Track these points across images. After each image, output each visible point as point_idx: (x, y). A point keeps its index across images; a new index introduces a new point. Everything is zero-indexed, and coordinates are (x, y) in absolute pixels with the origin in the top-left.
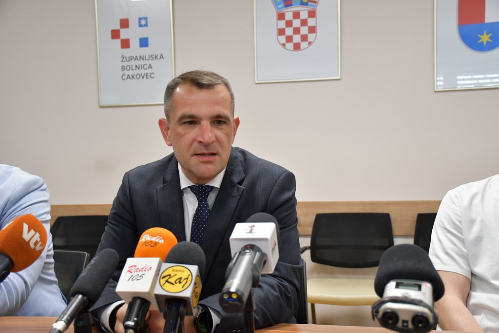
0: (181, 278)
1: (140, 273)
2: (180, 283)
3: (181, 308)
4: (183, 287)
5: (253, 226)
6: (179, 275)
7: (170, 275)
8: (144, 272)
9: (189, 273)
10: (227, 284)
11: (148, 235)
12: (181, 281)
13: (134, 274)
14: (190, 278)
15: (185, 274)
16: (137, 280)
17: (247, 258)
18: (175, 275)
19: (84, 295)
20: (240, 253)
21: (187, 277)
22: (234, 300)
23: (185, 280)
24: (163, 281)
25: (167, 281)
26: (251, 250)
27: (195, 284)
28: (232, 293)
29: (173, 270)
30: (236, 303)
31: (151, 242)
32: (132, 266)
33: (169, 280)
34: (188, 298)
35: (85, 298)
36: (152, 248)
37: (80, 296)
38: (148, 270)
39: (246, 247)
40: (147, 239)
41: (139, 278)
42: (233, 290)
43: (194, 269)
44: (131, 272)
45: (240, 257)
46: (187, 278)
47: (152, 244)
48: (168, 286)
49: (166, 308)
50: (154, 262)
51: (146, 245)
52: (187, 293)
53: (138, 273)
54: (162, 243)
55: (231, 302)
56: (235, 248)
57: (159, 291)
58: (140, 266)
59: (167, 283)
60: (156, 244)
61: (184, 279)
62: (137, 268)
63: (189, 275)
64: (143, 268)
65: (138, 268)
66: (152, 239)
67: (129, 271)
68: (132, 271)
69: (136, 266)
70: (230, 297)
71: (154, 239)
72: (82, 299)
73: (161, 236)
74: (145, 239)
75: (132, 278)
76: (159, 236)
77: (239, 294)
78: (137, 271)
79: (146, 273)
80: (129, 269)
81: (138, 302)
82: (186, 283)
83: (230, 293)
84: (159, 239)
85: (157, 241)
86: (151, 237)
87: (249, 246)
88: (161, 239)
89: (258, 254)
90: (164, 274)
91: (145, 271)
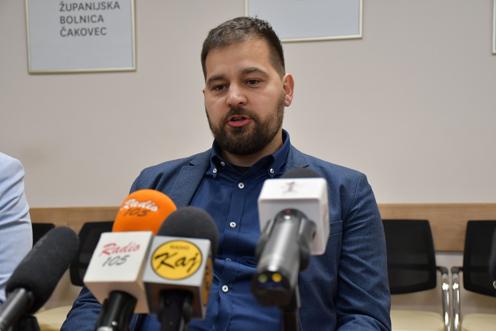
0: (184, 259)
1: (122, 255)
2: (183, 264)
3: (186, 305)
4: (189, 270)
5: (293, 183)
6: (181, 254)
7: (167, 254)
8: (127, 253)
9: (196, 251)
10: (263, 262)
11: (134, 200)
12: (186, 262)
13: (113, 256)
14: (199, 258)
15: (191, 252)
16: (118, 264)
17: (286, 227)
18: (175, 254)
19: (28, 288)
20: (275, 221)
21: (193, 256)
22: (276, 284)
23: (191, 263)
24: (157, 263)
25: (163, 263)
26: (293, 217)
27: (207, 268)
28: (272, 273)
29: (172, 247)
30: (279, 289)
31: (139, 209)
32: (109, 245)
33: (167, 261)
34: (196, 288)
35: (30, 294)
36: (140, 218)
37: (22, 291)
38: (134, 250)
39: (284, 213)
40: (131, 206)
41: (120, 261)
42: (273, 268)
43: (205, 245)
44: (108, 254)
45: (277, 226)
46: (194, 259)
47: (140, 213)
48: (164, 270)
49: (162, 305)
50: (143, 237)
51: (130, 214)
52: (196, 280)
53: (119, 254)
54: (154, 212)
55: (271, 288)
56: (265, 215)
57: (151, 277)
58: (121, 244)
59: (163, 267)
60: (145, 212)
61: (191, 260)
62: (117, 246)
63: (197, 254)
64: (126, 247)
65: (118, 248)
66: (140, 206)
67: (105, 252)
68: (110, 251)
69: (115, 245)
70: (270, 280)
71: (143, 206)
72: (26, 295)
73: (153, 201)
74: (129, 206)
75: (109, 262)
76: (150, 202)
77: (284, 274)
78: (117, 252)
79: (132, 253)
80: (104, 249)
81: (119, 298)
82: (193, 265)
83: (269, 274)
84: (150, 205)
85: (148, 208)
86: (137, 203)
87: (288, 212)
88: (153, 206)
89: (303, 222)
90: (159, 253)
91: (129, 250)
